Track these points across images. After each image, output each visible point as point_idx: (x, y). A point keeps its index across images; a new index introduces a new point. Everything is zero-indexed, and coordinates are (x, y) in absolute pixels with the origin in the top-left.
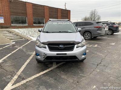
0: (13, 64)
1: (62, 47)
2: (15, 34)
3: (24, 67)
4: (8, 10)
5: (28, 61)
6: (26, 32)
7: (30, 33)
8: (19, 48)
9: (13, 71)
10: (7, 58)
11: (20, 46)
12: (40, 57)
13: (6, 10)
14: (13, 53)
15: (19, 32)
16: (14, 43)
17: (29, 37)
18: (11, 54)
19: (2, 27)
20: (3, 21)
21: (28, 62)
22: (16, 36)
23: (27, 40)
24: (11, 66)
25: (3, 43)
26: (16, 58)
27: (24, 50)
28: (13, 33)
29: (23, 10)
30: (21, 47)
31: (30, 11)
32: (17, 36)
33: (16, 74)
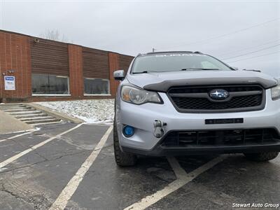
0: (39, 174)
1: (223, 98)
2: (41, 112)
3: (77, 183)
4: (26, 60)
5: (86, 166)
6: (67, 106)
7: (79, 108)
8: (53, 138)
9: (39, 196)
10: (18, 160)
11: (54, 135)
12: (140, 136)
13: (22, 60)
14: (35, 147)
15: (50, 106)
16: (38, 129)
17: (77, 116)
18: (30, 150)
19: (10, 100)
20: (14, 85)
21: (88, 167)
22: (43, 116)
23: (73, 122)
24: (31, 179)
25: (8, 131)
26: (47, 160)
27: (69, 141)
28: (35, 110)
29: (60, 61)
30: (59, 136)
31: (76, 63)
32: (47, 115)
33: (50, 206)
